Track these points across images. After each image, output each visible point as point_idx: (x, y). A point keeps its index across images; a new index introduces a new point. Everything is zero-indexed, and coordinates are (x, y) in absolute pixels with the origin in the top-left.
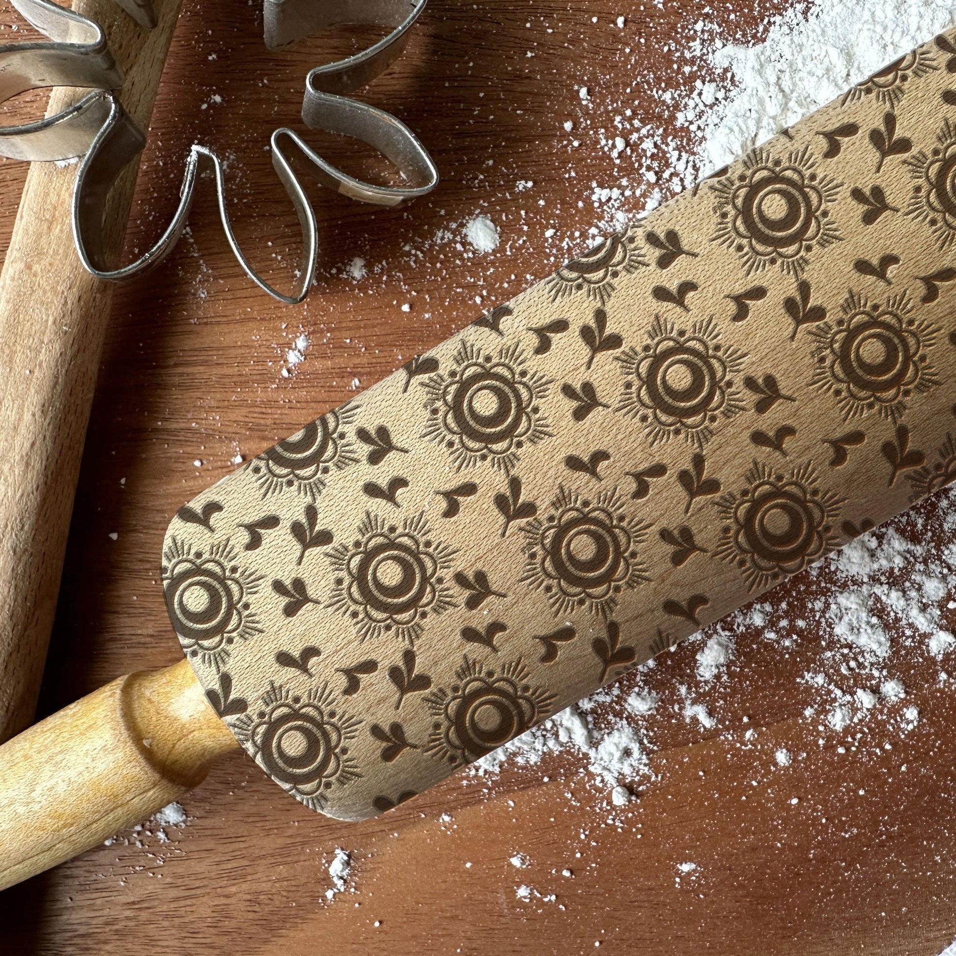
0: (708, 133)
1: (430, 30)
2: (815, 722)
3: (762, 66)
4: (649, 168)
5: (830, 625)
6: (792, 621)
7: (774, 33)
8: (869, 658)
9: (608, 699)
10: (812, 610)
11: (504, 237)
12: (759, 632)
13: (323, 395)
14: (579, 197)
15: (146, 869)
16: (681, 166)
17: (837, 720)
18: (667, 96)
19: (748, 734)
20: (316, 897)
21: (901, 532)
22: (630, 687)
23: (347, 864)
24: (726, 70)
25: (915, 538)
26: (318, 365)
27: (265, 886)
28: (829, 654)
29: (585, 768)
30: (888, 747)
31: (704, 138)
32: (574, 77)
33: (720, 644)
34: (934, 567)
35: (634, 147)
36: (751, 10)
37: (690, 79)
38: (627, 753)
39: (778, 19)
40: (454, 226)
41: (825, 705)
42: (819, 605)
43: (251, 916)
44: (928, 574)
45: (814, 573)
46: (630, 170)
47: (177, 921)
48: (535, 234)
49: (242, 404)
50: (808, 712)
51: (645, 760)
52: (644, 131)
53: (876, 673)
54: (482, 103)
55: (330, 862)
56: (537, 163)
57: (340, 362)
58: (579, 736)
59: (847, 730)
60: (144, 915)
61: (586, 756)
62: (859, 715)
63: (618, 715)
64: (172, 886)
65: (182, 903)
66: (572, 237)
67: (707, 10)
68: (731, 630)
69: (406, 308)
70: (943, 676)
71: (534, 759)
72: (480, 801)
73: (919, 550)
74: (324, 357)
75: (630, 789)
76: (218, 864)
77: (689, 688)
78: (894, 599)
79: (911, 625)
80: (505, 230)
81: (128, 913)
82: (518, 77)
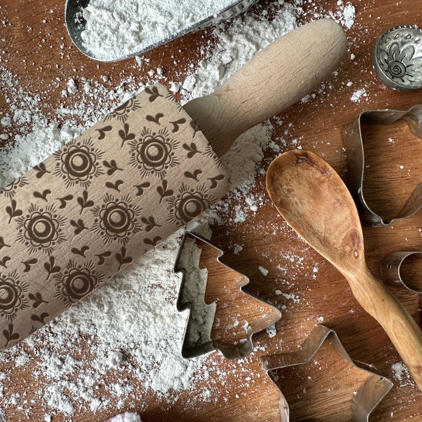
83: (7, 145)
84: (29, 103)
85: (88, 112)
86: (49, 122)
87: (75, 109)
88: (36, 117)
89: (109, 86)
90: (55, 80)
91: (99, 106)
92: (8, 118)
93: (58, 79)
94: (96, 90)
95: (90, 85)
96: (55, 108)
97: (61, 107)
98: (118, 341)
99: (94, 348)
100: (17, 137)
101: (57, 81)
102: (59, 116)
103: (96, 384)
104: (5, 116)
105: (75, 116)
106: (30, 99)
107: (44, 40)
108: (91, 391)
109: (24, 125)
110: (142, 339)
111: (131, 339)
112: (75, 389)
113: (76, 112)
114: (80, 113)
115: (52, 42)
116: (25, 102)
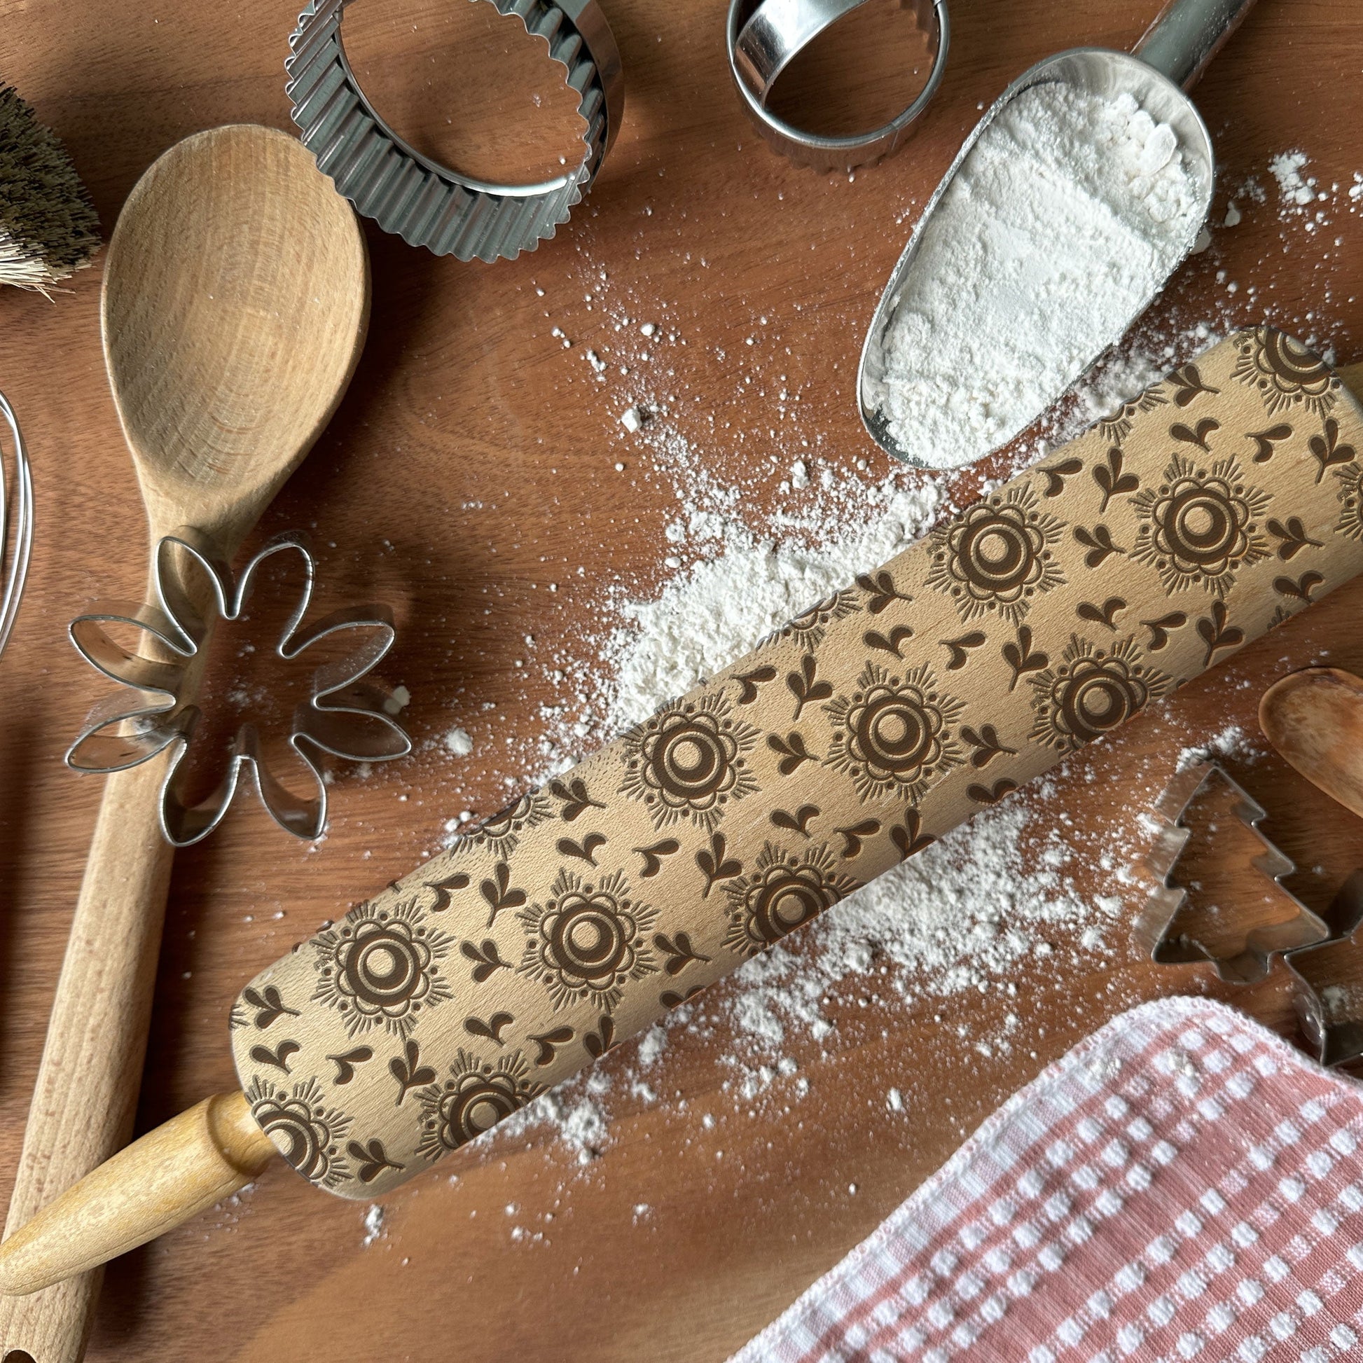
0: (623, 663)
1: (411, 595)
2: (731, 1093)
3: (658, 618)
4: (581, 691)
5: (737, 1019)
6: (708, 1018)
7: (667, 593)
8: (768, 1044)
9: (573, 1082)
10: (724, 1009)
11: (475, 744)
12: (684, 1027)
13: (344, 865)
14: (531, 713)
15: (225, 1226)
16: (604, 691)
17: (748, 1091)
18: (592, 639)
19: (682, 1104)
20: (358, 1242)
21: (785, 948)
22: (590, 1073)
23: (380, 1216)
24: (633, 620)
25: (795, 952)
26: (338, 842)
27: (317, 1236)
28: (738, 1041)
29: (559, 1135)
30: (787, 1109)
31: (620, 669)
32: (521, 627)
33: (655, 1038)
34: (812, 973)
35: (569, 676)
36: (649, 576)
37: (608, 627)
38: (589, 1123)
39: (669, 583)
40: (437, 737)
41: (738, 1080)
42: (728, 1004)
43: (308, 1258)
44: (807, 978)
46: (567, 692)
47: (251, 1265)
48: (499, 741)
49: (280, 873)
50: (726, 1085)
51: (604, 1127)
52: (576, 665)
53: (774, 1054)
54: (453, 647)
55: (367, 1214)
56: (497, 689)
57: (357, 838)
58: (552, 1112)
59: (755, 1098)
60: (225, 1262)
61: (559, 1127)
62: (764, 1086)
63: (582, 1094)
64: (245, 1238)
65: (254, 1251)
66: (526, 743)
67: (617, 577)
68: (662, 1026)
69: (403, 798)
70: (824, 1054)
71: (519, 1131)
72: (480, 1164)
73: (799, 961)
74: (342, 836)
75: (594, 1152)
76: (281, 1219)
77: (634, 1071)
78: (783, 998)
79: (798, 1017)
80: (476, 739)
81: (213, 1260)
82: (479, 628)
83: (677, 578)
84: (718, 502)
85: (827, 526)
86: (755, 540)
87: (803, 518)
88: (731, 529)
89: (867, 477)
90: (767, 460)
91: (847, 516)
92: (680, 529)
93: (774, 459)
94: (843, 485)
95: (833, 473)
96: (767, 513)
97: (779, 512)
98: (864, 927)
99: (822, 936)
100: (698, 566)
101: (772, 463)
102: (773, 530)
103: (824, 995)
104: (674, 522)
105: (803, 531)
106: (721, 495)
107: (748, 380)
108: (815, 1007)
109: (709, 541)
110: (906, 926)
111: (887, 925)
112: (788, 1002)
113: (805, 523)
114: (812, 526)
115: (765, 384)
116: (711, 498)
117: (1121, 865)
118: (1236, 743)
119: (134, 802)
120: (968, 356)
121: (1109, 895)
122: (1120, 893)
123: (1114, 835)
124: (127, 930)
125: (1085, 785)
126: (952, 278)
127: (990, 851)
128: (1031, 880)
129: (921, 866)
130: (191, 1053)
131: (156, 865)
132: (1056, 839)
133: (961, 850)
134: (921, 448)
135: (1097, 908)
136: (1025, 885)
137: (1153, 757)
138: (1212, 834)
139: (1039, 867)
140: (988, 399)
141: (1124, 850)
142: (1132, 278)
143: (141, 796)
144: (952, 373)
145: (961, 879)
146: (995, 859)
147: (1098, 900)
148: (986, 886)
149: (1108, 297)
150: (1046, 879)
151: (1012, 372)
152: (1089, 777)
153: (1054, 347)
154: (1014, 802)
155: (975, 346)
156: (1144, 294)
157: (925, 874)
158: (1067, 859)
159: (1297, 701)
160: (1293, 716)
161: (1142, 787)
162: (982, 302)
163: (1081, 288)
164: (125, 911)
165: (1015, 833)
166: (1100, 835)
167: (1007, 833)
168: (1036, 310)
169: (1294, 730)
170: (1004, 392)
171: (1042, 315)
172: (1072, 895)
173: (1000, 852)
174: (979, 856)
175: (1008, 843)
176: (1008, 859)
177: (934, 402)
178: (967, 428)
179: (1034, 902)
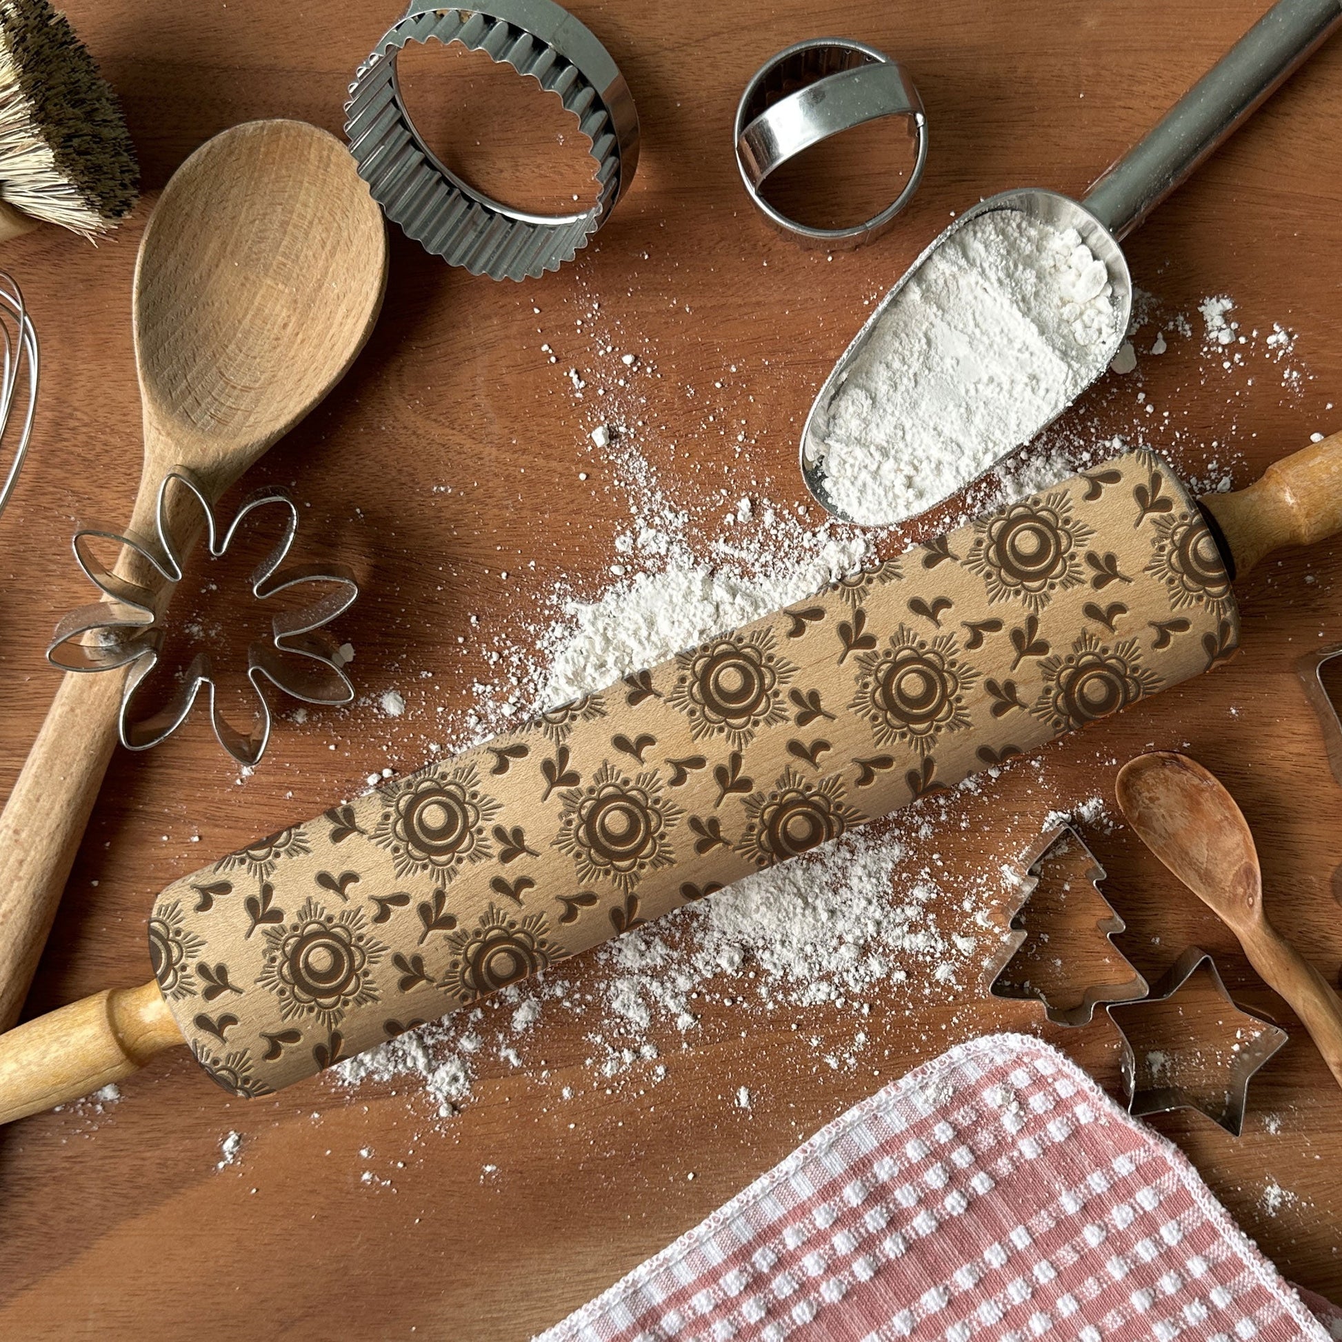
0: (557, 654)
1: (372, 562)
2: (592, 1070)
3: (595, 618)
4: (514, 674)
5: (609, 1001)
6: (583, 996)
7: (608, 597)
8: (635, 1028)
9: (446, 1038)
10: (598, 989)
11: (407, 708)
12: (559, 1001)
13: (265, 800)
14: (464, 688)
15: (84, 1133)
16: (535, 677)
17: (608, 1070)
18: (531, 628)
19: (544, 1073)
20: (211, 1166)
21: (664, 941)
22: (463, 1031)
23: (237, 1143)
24: (572, 616)
25: (673, 947)
26: (264, 779)
27: (173, 1155)
28: (606, 1021)
29: (424, 1087)
30: (642, 1092)
31: (553, 659)
32: (469, 607)
33: (529, 1007)
34: (685, 968)
35: (505, 659)
36: (594, 579)
37: (549, 618)
38: (455, 1079)
39: (611, 588)
40: (373, 696)
41: (601, 1058)
42: (603, 986)
43: (158, 1176)
44: (680, 971)
45: (602, 963)
46: (501, 673)
47: (102, 1174)
48: (431, 708)
49: (204, 799)
50: (588, 1062)
51: (467, 1085)
52: (513, 649)
53: (638, 1038)
54: (403, 615)
55: (224, 1140)
56: (437, 661)
57: (282, 778)
58: (421, 1062)
59: (614, 1077)
60: (78, 1168)
61: (425, 1079)
62: (624, 1068)
63: (452, 1050)
64: (102, 1147)
65: (107, 1161)
66: (455, 714)
67: (564, 575)
68: (539, 997)
69: (332, 747)
70: (685, 1045)
71: (386, 1077)
72: (343, 1106)
73: (675, 955)
74: (268, 773)
75: (454, 1107)
76: (140, 1133)
77: (505, 1036)
78: (655, 988)
79: (666, 1007)
80: (409, 703)
81: (67, 1165)
82: (430, 601)
83: (619, 585)
84: (667, 522)
85: (763, 560)
86: (696, 562)
87: (742, 549)
88: (676, 549)
89: (805, 523)
90: (718, 493)
91: (782, 554)
92: (629, 541)
93: (724, 492)
94: (783, 525)
95: (775, 514)
96: (710, 540)
97: (721, 540)
98: (740, 932)
99: (700, 935)
100: (640, 577)
101: (721, 495)
102: (714, 555)
103: (693, 990)
104: (624, 534)
105: (741, 562)
106: (671, 516)
107: (711, 419)
108: (683, 1000)
109: (653, 556)
110: (778, 937)
111: (761, 933)
112: (660, 991)
113: (744, 554)
114: (750, 558)
115: (725, 424)
116: (661, 518)
117: (981, 909)
118: (1098, 814)
119: (85, 708)
120: (901, 433)
121: (965, 935)
122: (976, 934)
123: (979, 881)
124: (54, 826)
125: (960, 831)
126: (896, 364)
127: (865, 879)
128: (899, 910)
129: (801, 883)
130: (83, 958)
131: (94, 769)
132: (926, 877)
133: (839, 875)
134: (849, 504)
135: (953, 945)
136: (892, 915)
137: (1023, 814)
138: (1066, 892)
139: (907, 900)
140: (912, 473)
141: (986, 895)
142: (1047, 391)
143: (93, 704)
144: (885, 445)
145: (835, 901)
146: (868, 887)
147: (955, 937)
148: (857, 911)
149: (1025, 404)
150: (911, 912)
151: (936, 453)
152: (964, 824)
153: (974, 438)
154: (894, 837)
155: (907, 426)
156: (1056, 406)
157: (803, 890)
158: (934, 896)
159: (1151, 781)
160: (1146, 794)
161: (1009, 841)
162: (920, 388)
163: (1004, 392)
164: (57, 807)
165: (890, 866)
166: (966, 879)
167: (883, 865)
168: (964, 404)
169: (1148, 808)
170: (926, 468)
171: (968, 408)
172: (933, 930)
173: (874, 881)
174: (854, 882)
175: (883, 874)
176: (880, 889)
177: (866, 467)
178: (890, 495)
179: (898, 931)
